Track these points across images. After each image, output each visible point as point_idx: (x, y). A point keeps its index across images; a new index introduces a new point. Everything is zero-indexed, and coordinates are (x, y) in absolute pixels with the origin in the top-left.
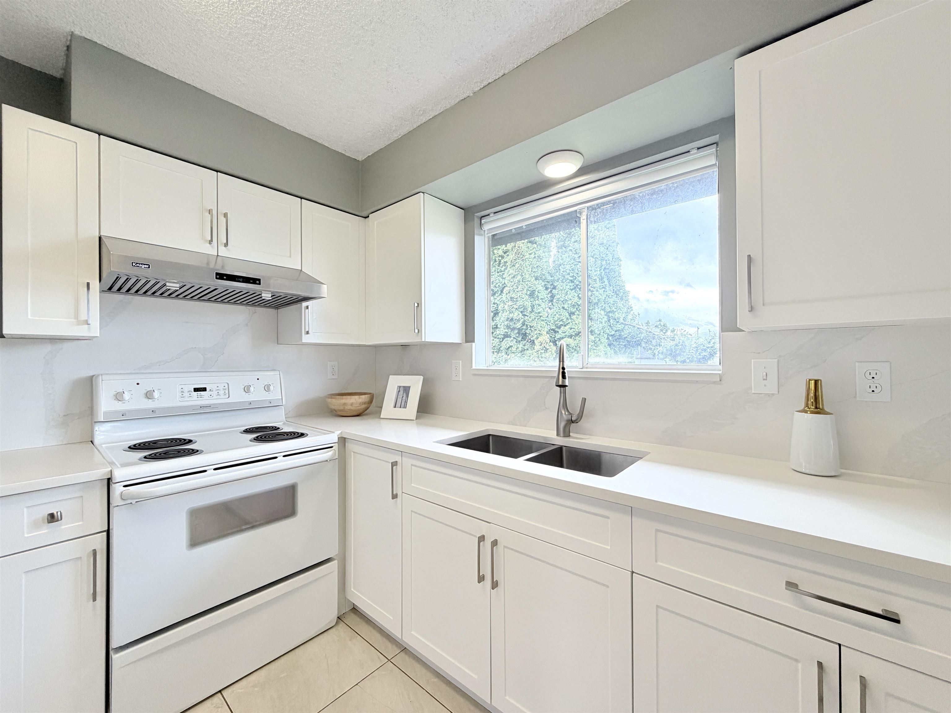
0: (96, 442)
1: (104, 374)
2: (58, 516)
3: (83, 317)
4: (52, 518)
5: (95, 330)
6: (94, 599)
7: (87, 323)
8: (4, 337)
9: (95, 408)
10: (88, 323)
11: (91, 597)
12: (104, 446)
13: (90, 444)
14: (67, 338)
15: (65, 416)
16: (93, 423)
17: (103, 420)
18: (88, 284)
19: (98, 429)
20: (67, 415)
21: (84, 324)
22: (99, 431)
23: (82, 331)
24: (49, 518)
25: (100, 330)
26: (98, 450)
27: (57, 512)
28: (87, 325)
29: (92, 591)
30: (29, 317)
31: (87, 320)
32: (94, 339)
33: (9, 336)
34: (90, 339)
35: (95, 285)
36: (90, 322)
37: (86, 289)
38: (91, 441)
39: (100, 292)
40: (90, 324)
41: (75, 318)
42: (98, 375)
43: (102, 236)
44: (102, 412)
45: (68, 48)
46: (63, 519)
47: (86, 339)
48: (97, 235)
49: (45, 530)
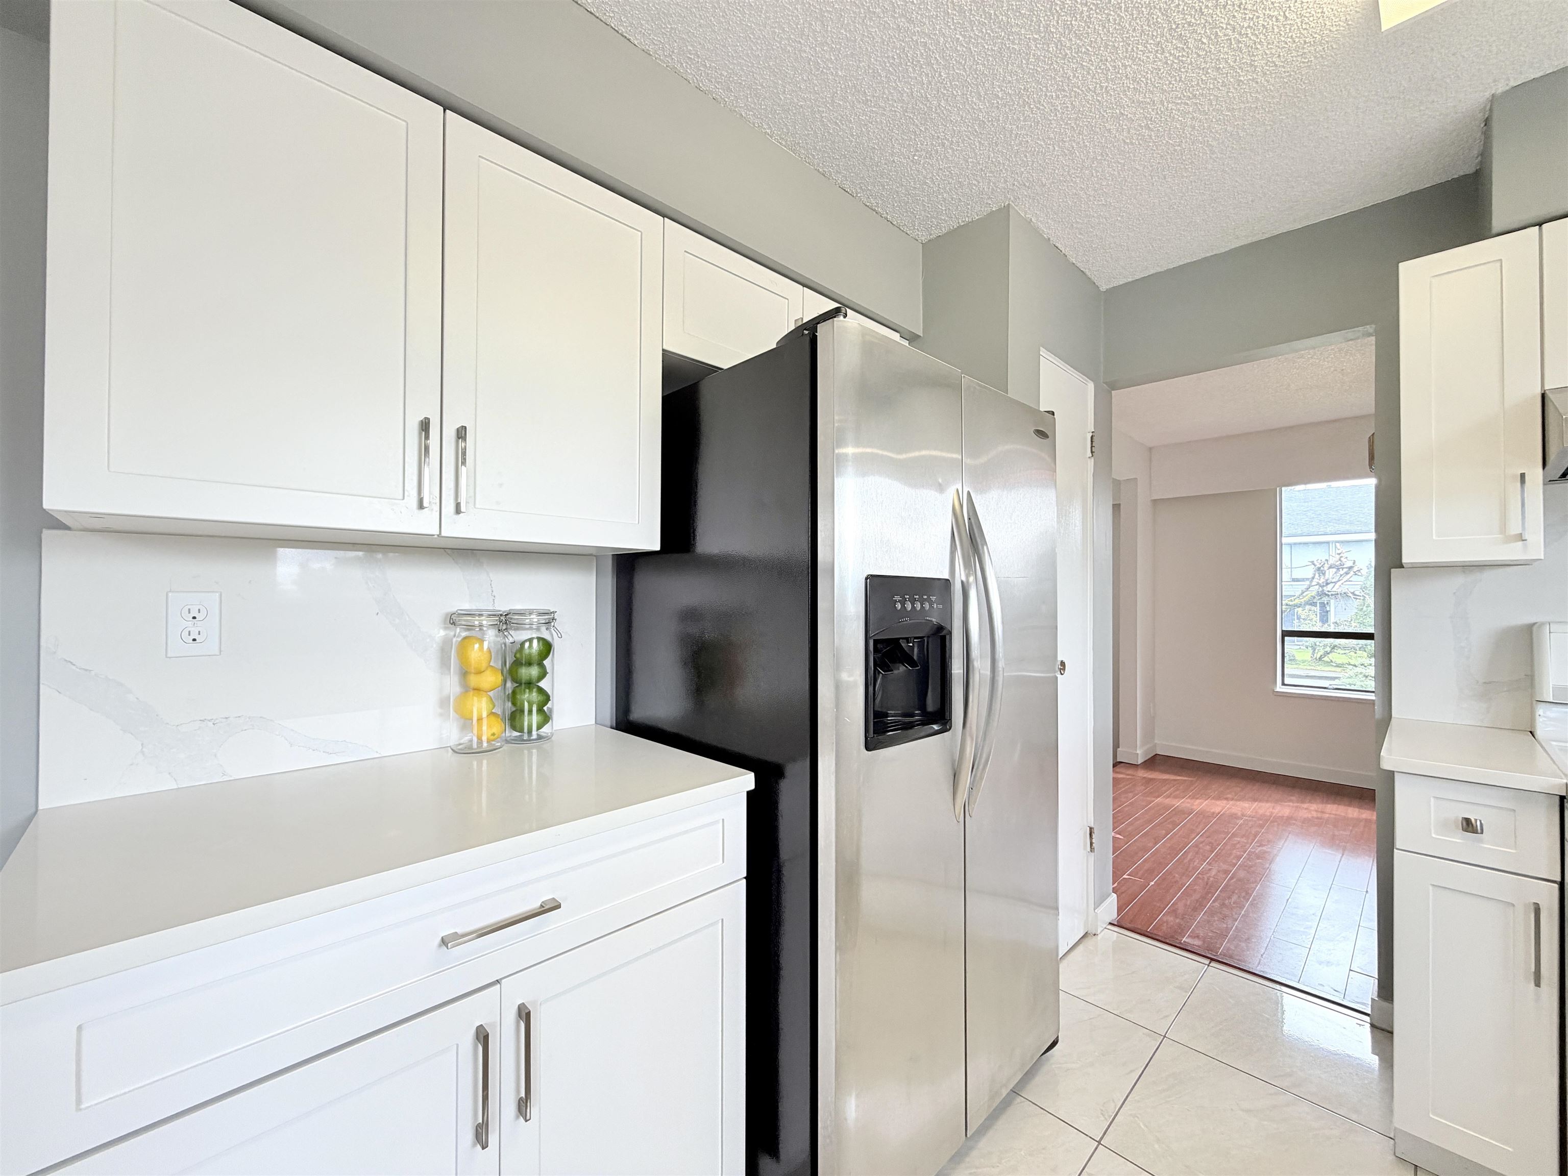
0: (1539, 733)
1: (1552, 622)
2: (1477, 826)
3: (1514, 528)
4: (1468, 825)
5: (1536, 548)
6: (1538, 984)
7: (1520, 538)
8: (1403, 567)
9: (1536, 677)
10: (1523, 539)
11: (1532, 978)
12: (1554, 743)
13: (1528, 735)
14: (1487, 564)
15: (1485, 683)
16: (1534, 702)
17: (1553, 699)
18: (1523, 476)
19: (1544, 713)
20: (1490, 683)
21: (1516, 541)
22: (1544, 717)
23: (1513, 553)
24: (1465, 824)
25: (1545, 547)
26: (1542, 747)
27: (1476, 820)
28: (1521, 543)
29: (1533, 969)
30: (1434, 538)
31: (1521, 534)
32: (1536, 564)
33: (1410, 566)
34: (1528, 563)
35: (1536, 475)
36: (1526, 536)
37: (1519, 484)
38: (1531, 732)
39: (1544, 484)
40: (1526, 540)
41: (1501, 534)
42: (1543, 624)
43: (1547, 392)
44: (1551, 686)
45: (1487, 122)
46: (1484, 831)
47: (1521, 563)
48: (1538, 391)
49: (1458, 839)
